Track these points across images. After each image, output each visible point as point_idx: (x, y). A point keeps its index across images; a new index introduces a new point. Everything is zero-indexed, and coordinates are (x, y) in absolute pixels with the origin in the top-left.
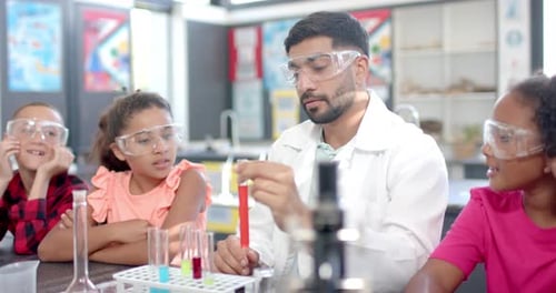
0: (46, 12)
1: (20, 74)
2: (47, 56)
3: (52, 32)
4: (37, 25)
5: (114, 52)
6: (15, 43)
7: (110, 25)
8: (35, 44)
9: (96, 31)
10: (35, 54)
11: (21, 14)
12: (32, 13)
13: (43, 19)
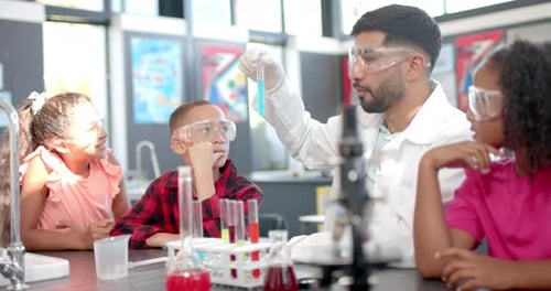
0: (167, 49)
1: (144, 108)
2: (169, 90)
3: (173, 67)
4: (159, 61)
5: (231, 84)
6: (140, 79)
7: (227, 59)
8: (158, 79)
9: (214, 64)
10: (157, 88)
11: (144, 52)
12: (154, 50)
13: (164, 56)
